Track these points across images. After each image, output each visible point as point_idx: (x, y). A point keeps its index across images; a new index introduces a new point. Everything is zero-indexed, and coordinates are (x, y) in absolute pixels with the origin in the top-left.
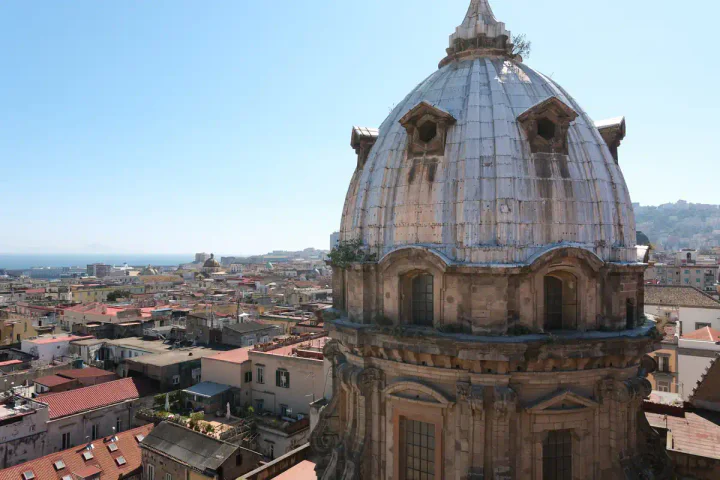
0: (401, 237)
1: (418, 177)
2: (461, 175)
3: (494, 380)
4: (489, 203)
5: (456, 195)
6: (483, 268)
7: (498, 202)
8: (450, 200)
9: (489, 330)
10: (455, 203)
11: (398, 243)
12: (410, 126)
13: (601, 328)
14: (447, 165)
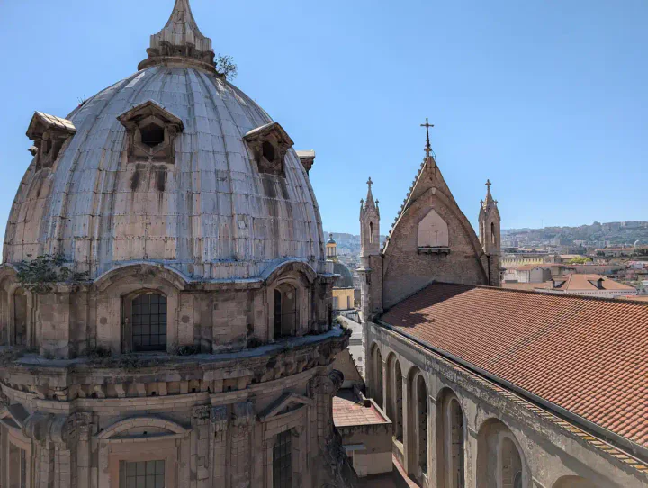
0: (122, 252)
1: (143, 183)
2: (195, 187)
3: (234, 397)
4: (226, 218)
5: (191, 207)
6: (228, 284)
7: (236, 217)
8: (186, 212)
9: (230, 347)
10: (191, 216)
11: (119, 259)
12: (130, 125)
13: (312, 332)
14: (178, 175)
